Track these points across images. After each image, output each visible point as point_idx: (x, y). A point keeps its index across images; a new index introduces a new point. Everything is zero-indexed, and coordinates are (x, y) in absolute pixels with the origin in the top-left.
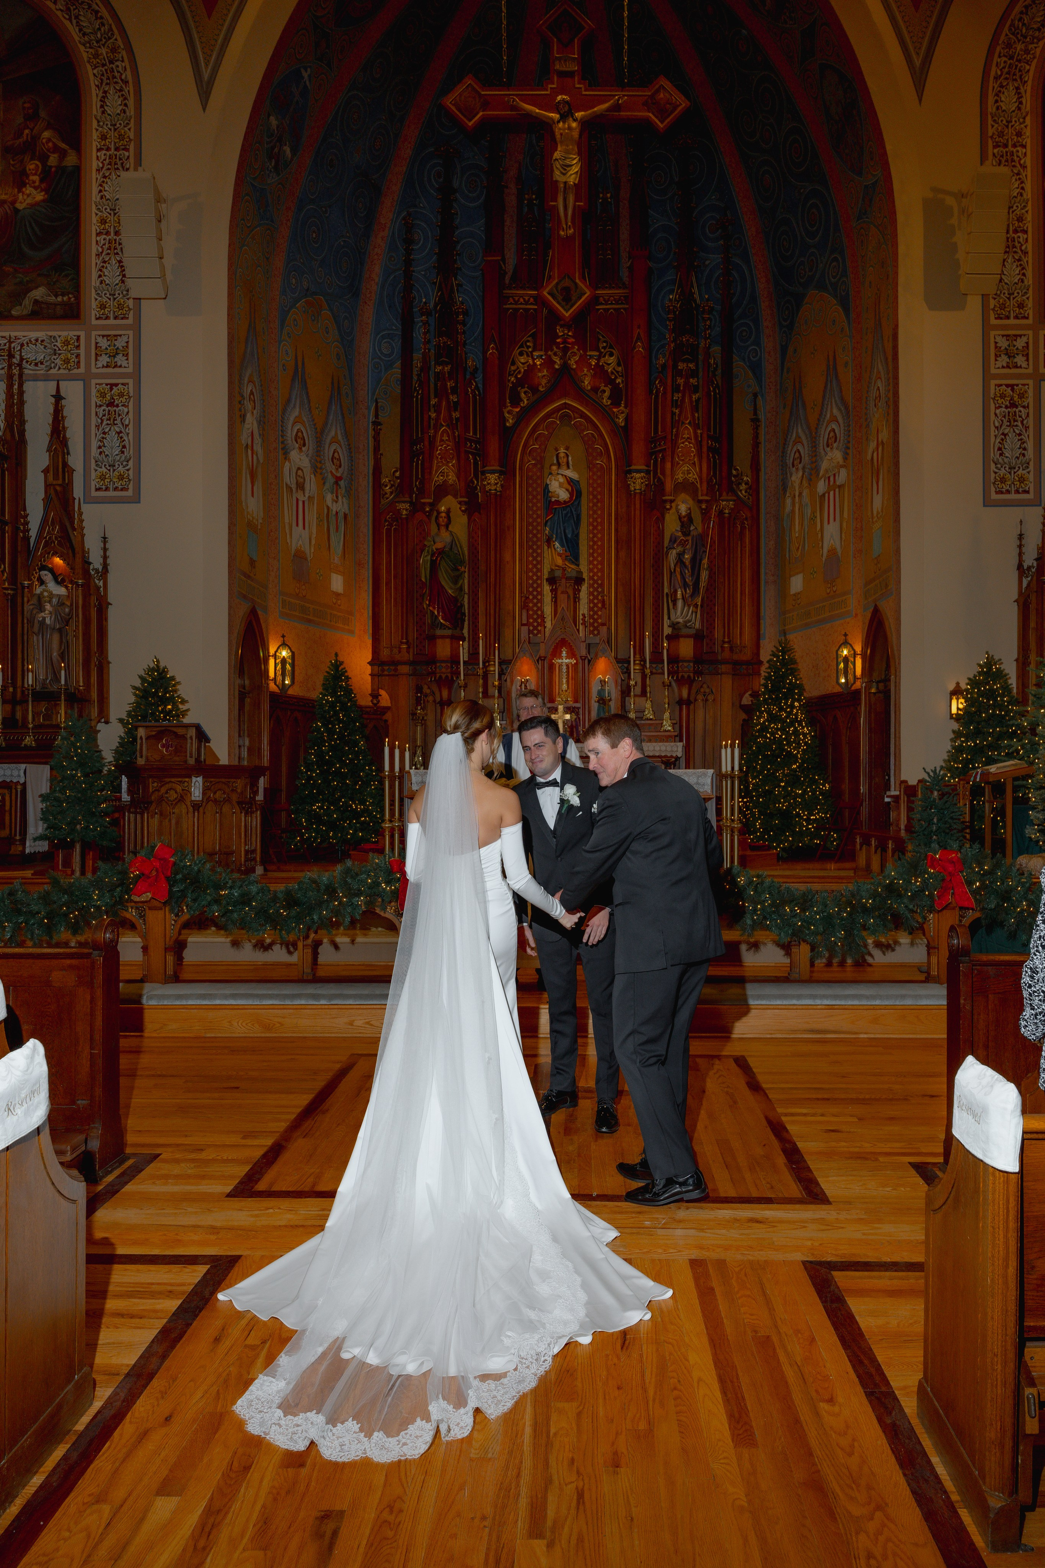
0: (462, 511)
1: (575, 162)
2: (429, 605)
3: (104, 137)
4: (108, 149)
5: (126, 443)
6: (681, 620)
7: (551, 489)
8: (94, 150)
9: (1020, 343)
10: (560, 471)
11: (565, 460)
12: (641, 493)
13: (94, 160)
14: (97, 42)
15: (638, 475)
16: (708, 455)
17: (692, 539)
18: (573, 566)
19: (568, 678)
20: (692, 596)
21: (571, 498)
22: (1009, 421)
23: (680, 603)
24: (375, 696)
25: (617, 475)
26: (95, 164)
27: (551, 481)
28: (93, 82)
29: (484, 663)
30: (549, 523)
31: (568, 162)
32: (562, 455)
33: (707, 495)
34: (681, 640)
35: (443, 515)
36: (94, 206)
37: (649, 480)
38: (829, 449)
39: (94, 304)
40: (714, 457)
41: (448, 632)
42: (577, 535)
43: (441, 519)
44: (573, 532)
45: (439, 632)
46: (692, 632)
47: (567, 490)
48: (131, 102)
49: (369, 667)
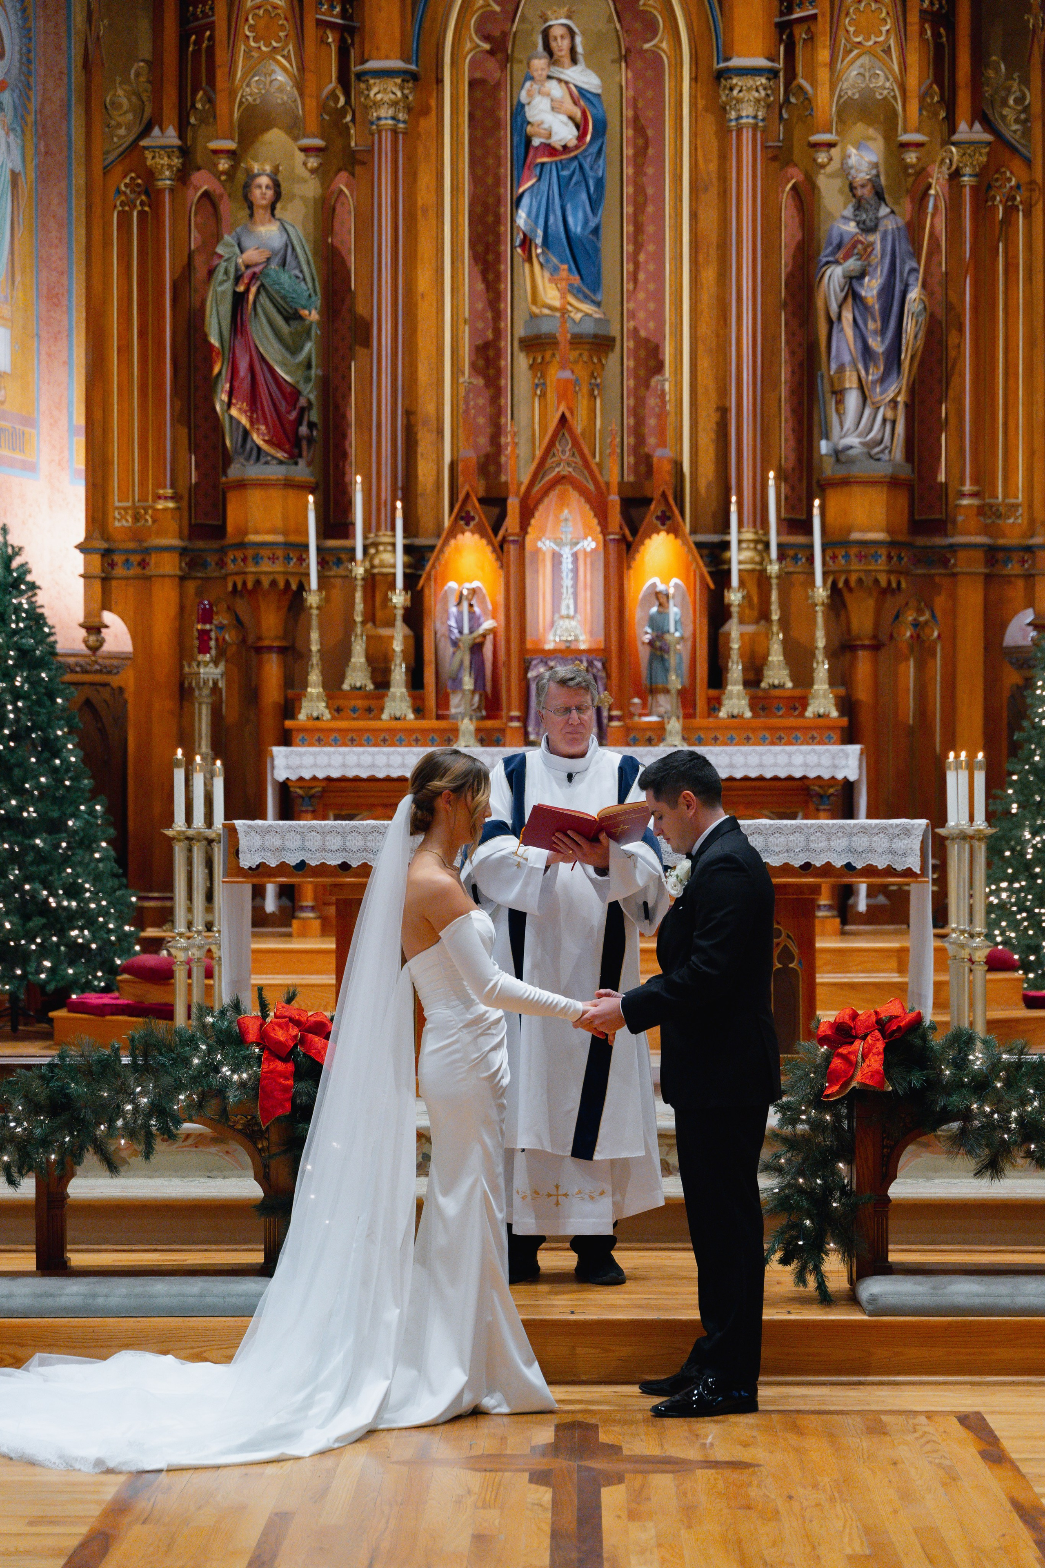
0: (313, 171)
2: (229, 404)
6: (853, 440)
7: (532, 114)
10: (555, 71)
11: (566, 44)
12: (755, 127)
15: (749, 82)
16: (922, 31)
17: (883, 239)
18: (587, 308)
19: (575, 586)
20: (883, 379)
21: (581, 138)
23: (852, 399)
24: (94, 628)
25: (694, 79)
27: (530, 95)
29: (366, 548)
30: (525, 201)
32: (557, 32)
33: (918, 130)
34: (857, 490)
35: (264, 180)
37: (776, 91)
40: (936, 35)
41: (275, 472)
42: (596, 231)
43: (257, 193)
44: (586, 222)
45: (254, 471)
46: (883, 469)
47: (571, 118)
49: (80, 557)
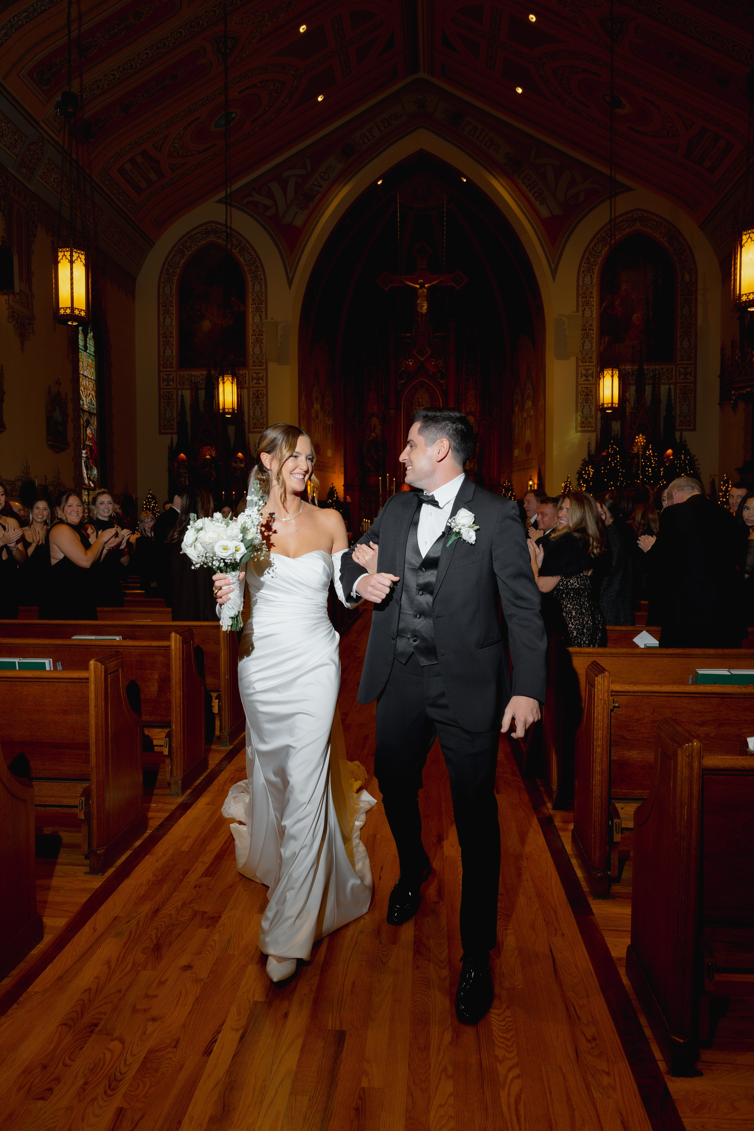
0: (380, 424)
1: (425, 304)
3: (254, 300)
4: (255, 304)
5: (263, 411)
8: (250, 305)
9: (590, 372)
11: (422, 403)
13: (251, 308)
14: (251, 264)
22: (586, 401)
26: (251, 310)
28: (250, 279)
29: (389, 486)
31: (422, 305)
32: (420, 401)
35: (372, 426)
36: (250, 325)
38: (527, 401)
39: (251, 361)
41: (375, 473)
48: (263, 287)
49: (343, 487)
